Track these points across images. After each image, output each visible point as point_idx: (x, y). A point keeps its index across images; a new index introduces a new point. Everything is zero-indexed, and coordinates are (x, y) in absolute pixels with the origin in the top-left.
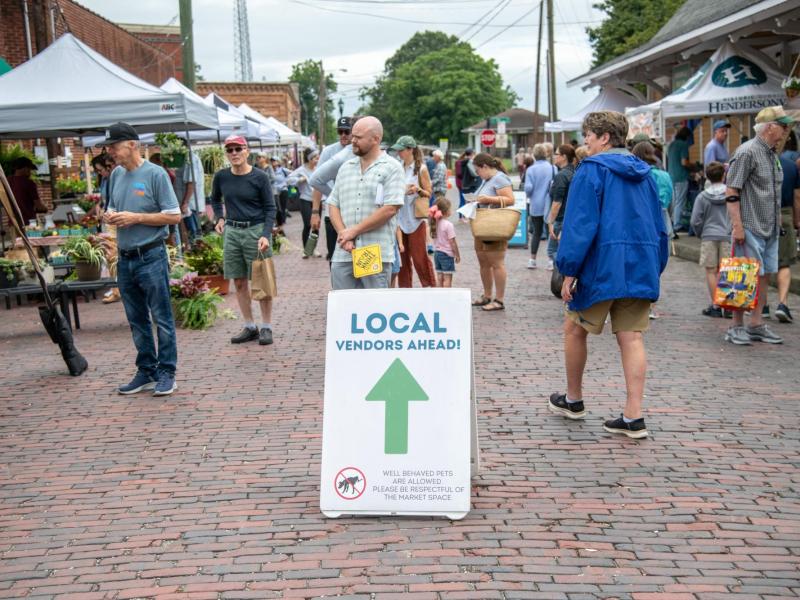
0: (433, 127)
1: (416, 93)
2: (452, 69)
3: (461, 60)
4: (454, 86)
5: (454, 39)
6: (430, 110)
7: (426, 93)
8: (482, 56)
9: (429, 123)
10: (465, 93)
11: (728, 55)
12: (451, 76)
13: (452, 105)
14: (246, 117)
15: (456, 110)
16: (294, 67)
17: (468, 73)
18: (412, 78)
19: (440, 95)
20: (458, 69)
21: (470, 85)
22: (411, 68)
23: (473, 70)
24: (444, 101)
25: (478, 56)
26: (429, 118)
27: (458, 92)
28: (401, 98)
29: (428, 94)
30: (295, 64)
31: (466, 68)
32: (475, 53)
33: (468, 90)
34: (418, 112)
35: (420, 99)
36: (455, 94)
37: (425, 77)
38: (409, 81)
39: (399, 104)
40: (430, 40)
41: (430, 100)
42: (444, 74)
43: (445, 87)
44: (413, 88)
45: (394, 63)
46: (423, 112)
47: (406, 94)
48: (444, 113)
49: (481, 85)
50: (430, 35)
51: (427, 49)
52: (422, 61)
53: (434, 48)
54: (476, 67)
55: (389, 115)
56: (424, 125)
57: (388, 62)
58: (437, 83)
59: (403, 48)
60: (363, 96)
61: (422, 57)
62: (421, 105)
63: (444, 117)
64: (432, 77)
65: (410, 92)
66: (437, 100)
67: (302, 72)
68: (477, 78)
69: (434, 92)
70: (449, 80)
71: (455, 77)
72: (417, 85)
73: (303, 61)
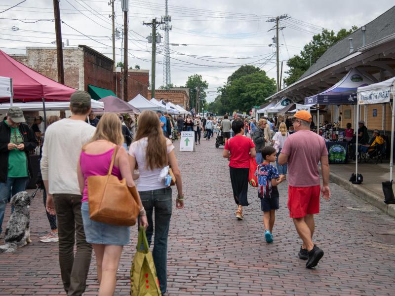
0: (247, 106)
1: (240, 91)
2: (255, 82)
3: (260, 78)
4: (256, 89)
5: (258, 69)
6: (246, 99)
7: (244, 92)
8: (269, 77)
9: (245, 104)
10: (261, 92)
11: (286, 98)
12: (255, 85)
13: (255, 97)
14: (171, 107)
15: (257, 99)
16: (189, 77)
17: (262, 84)
18: (239, 85)
19: (250, 93)
20: (258, 82)
21: (263, 89)
22: (238, 81)
23: (264, 83)
24: (252, 96)
25: (267, 77)
26: (245, 102)
27: (257, 92)
28: (234, 94)
29: (245, 93)
30: (190, 76)
31: (261, 82)
32: (266, 75)
33: (262, 91)
34: (241, 99)
35: (241, 94)
36: (256, 93)
37: (244, 85)
38: (237, 87)
39: (232, 96)
40: (248, 69)
41: (246, 95)
42: (252, 84)
43: (252, 90)
44: (239, 90)
45: (231, 78)
46: (242, 100)
47: (235, 92)
48: (252, 101)
49: (268, 89)
50: (248, 67)
51: (246, 73)
52: (243, 78)
53: (249, 73)
54: (266, 81)
55: (228, 101)
56: (243, 105)
57: (229, 78)
58: (249, 88)
59: (236, 72)
60: (219, 91)
61: (243, 77)
62: (242, 96)
63: (251, 102)
64: (247, 85)
65: (238, 91)
66: (249, 95)
67: (192, 80)
68: (266, 86)
69: (248, 91)
70: (254, 87)
71: (257, 86)
72: (241, 88)
73: (193, 75)
